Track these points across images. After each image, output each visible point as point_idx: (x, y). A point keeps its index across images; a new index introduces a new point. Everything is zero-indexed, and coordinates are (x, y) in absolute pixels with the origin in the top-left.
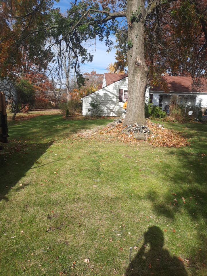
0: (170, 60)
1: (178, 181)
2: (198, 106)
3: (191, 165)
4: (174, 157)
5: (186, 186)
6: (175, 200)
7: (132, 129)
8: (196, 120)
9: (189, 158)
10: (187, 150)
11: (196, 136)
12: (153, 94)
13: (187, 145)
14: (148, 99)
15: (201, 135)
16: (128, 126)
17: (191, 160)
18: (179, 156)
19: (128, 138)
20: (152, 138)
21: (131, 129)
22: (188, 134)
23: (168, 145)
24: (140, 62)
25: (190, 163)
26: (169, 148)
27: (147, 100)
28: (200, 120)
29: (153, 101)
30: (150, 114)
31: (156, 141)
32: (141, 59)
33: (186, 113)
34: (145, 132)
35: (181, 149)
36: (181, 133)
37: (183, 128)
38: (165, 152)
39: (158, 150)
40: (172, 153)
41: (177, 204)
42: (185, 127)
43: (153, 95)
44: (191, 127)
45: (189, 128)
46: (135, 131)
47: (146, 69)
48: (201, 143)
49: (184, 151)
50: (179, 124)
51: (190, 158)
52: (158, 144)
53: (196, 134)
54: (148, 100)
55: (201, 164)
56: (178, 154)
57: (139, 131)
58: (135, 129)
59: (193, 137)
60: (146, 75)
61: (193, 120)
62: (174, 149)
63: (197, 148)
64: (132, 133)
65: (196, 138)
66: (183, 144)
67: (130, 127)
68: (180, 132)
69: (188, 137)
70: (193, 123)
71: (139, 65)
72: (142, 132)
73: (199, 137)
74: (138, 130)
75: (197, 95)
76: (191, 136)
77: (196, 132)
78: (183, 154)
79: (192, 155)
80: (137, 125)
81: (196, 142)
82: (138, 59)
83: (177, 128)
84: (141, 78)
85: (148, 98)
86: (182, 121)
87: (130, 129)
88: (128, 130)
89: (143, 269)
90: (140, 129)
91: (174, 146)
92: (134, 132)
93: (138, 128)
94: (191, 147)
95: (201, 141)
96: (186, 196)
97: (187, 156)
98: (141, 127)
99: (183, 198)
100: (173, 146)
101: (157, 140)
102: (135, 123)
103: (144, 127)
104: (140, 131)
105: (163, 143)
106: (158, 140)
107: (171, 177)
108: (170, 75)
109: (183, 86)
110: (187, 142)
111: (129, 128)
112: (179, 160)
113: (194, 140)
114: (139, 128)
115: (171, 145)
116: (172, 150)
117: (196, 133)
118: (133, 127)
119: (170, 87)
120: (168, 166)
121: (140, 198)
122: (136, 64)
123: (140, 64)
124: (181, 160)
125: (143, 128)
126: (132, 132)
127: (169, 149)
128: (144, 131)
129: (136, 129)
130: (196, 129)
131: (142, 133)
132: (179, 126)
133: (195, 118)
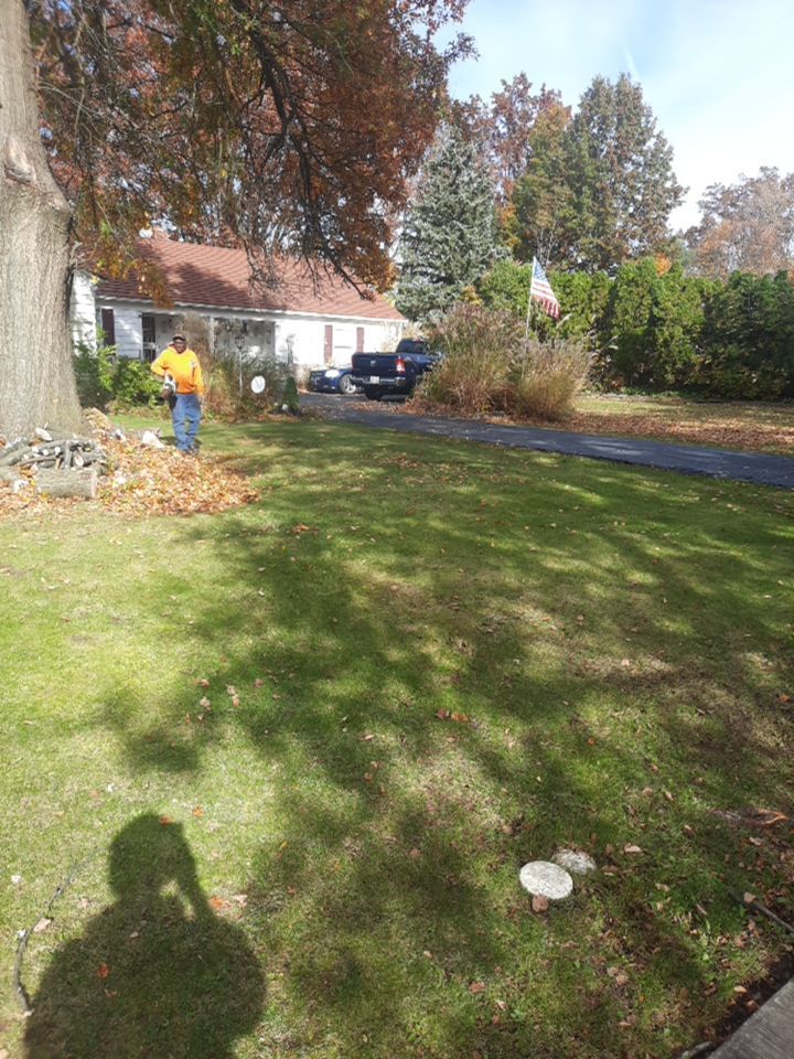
0: (160, 176)
1: (217, 633)
2: (285, 361)
3: (261, 569)
4: (204, 547)
5: (243, 644)
6: (204, 701)
7: (26, 457)
8: (279, 411)
9: (254, 545)
10: (247, 518)
11: (277, 466)
12: (112, 310)
13: (248, 500)
14: (94, 327)
15: (296, 462)
16: (8, 445)
17: (259, 550)
18: (219, 541)
19: (10, 494)
20: (114, 486)
21: (22, 456)
22: (255, 462)
23: (182, 507)
24: (24, 166)
25: (258, 560)
26: (187, 516)
27: (88, 332)
28: (293, 411)
29: (117, 339)
30: (110, 389)
31: (135, 496)
32: (30, 157)
33: (244, 385)
34: (86, 465)
35: (227, 517)
36: (228, 458)
37: (237, 441)
38: (172, 535)
39: (143, 529)
40: (198, 535)
41: (211, 716)
42: (243, 438)
43: (115, 313)
44: (265, 437)
45: (257, 438)
46: (39, 462)
47: (59, 202)
48: (295, 487)
49: (238, 524)
50: (221, 427)
51: (258, 544)
52: (142, 507)
53: (279, 459)
54: (94, 335)
55: (293, 559)
56: (217, 537)
57: (58, 460)
58: (41, 453)
59: (268, 471)
60: (63, 228)
61: (270, 408)
62: (204, 520)
63: (282, 508)
64: (30, 472)
65: (277, 473)
66: (233, 499)
67: (16, 447)
68: (226, 453)
69: (251, 473)
70: (270, 420)
71: (22, 182)
72: (72, 465)
73: (288, 470)
74: (54, 457)
75: (278, 321)
76: (263, 465)
77: (280, 450)
78: (238, 533)
79: (263, 533)
80: (47, 436)
81: (279, 487)
82: (13, 154)
83: (216, 440)
84: (41, 237)
85: (90, 323)
86: (230, 415)
87: (16, 454)
88: (10, 459)
89: (75, 994)
90: (61, 453)
91: (205, 507)
92: (35, 467)
93: (53, 448)
94: (263, 505)
95: (296, 480)
96: (242, 677)
97: (248, 539)
98: (65, 443)
99: (231, 689)
100: (199, 511)
101: (137, 491)
102: (39, 431)
103: (78, 445)
104: (62, 460)
105: (161, 501)
106: (140, 493)
107: (191, 622)
108: (174, 238)
109: (226, 285)
110: (248, 489)
111: (11, 450)
112: (222, 556)
113: (273, 480)
114: (58, 450)
115: (193, 505)
116: (193, 524)
117: (281, 455)
118: (31, 445)
119: (176, 285)
120: (179, 586)
121: (65, 728)
122: (8, 176)
123: (27, 177)
124: (226, 555)
125: (74, 448)
126: (29, 468)
127: (184, 521)
128: (79, 462)
129: (46, 452)
130: (279, 440)
131: (73, 469)
132: (222, 435)
133: (276, 404)
